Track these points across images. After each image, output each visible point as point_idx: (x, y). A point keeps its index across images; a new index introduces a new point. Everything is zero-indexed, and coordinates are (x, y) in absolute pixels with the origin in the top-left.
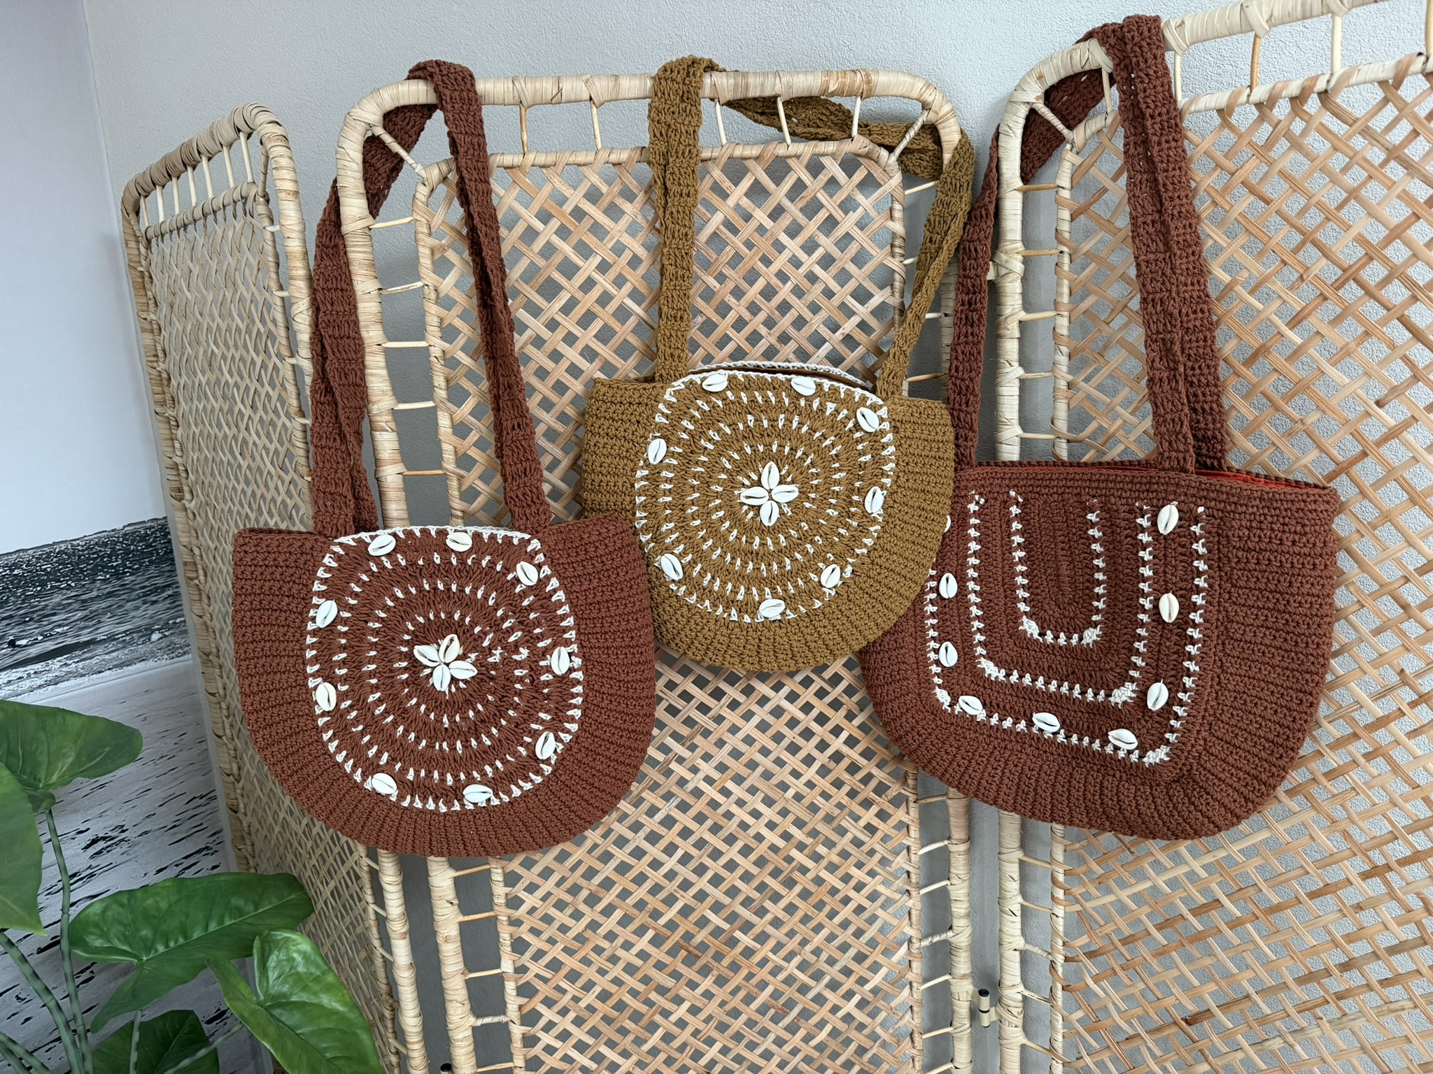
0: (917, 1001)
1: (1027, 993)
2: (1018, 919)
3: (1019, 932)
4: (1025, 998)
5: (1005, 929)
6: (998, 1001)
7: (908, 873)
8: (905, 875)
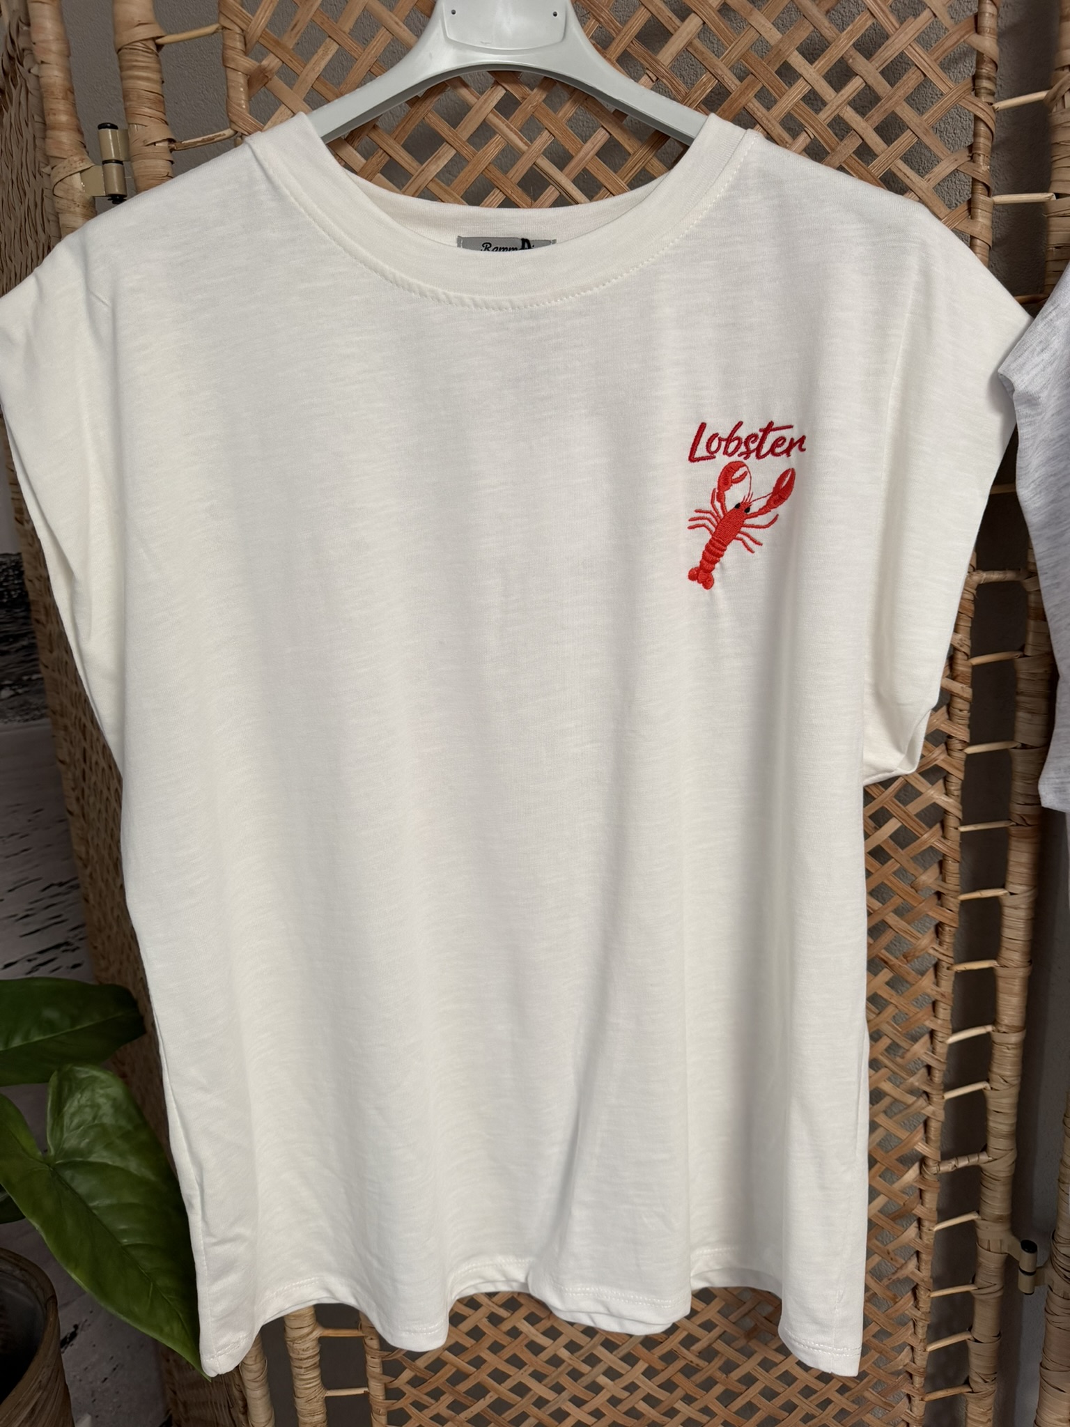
0: (927, 1246)
6: (1049, 1260)
7: (929, 1068)
8: (923, 1071)
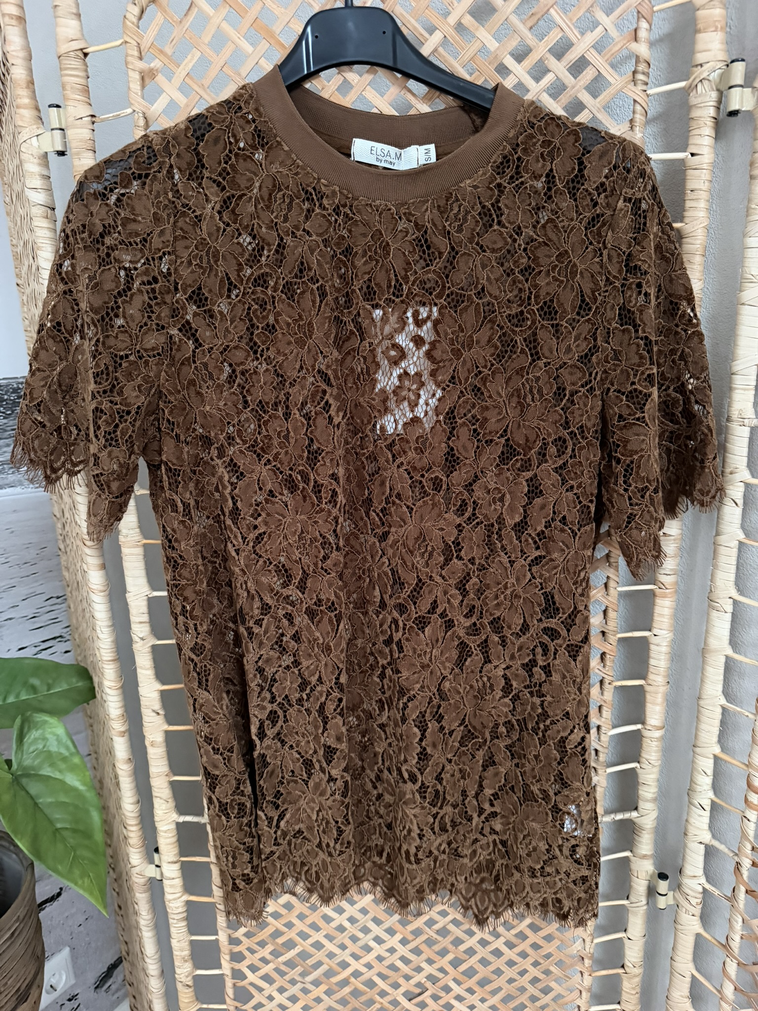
1: (708, 886)
2: (707, 814)
3: (706, 827)
4: (705, 891)
5: (692, 820)
6: (677, 887)
